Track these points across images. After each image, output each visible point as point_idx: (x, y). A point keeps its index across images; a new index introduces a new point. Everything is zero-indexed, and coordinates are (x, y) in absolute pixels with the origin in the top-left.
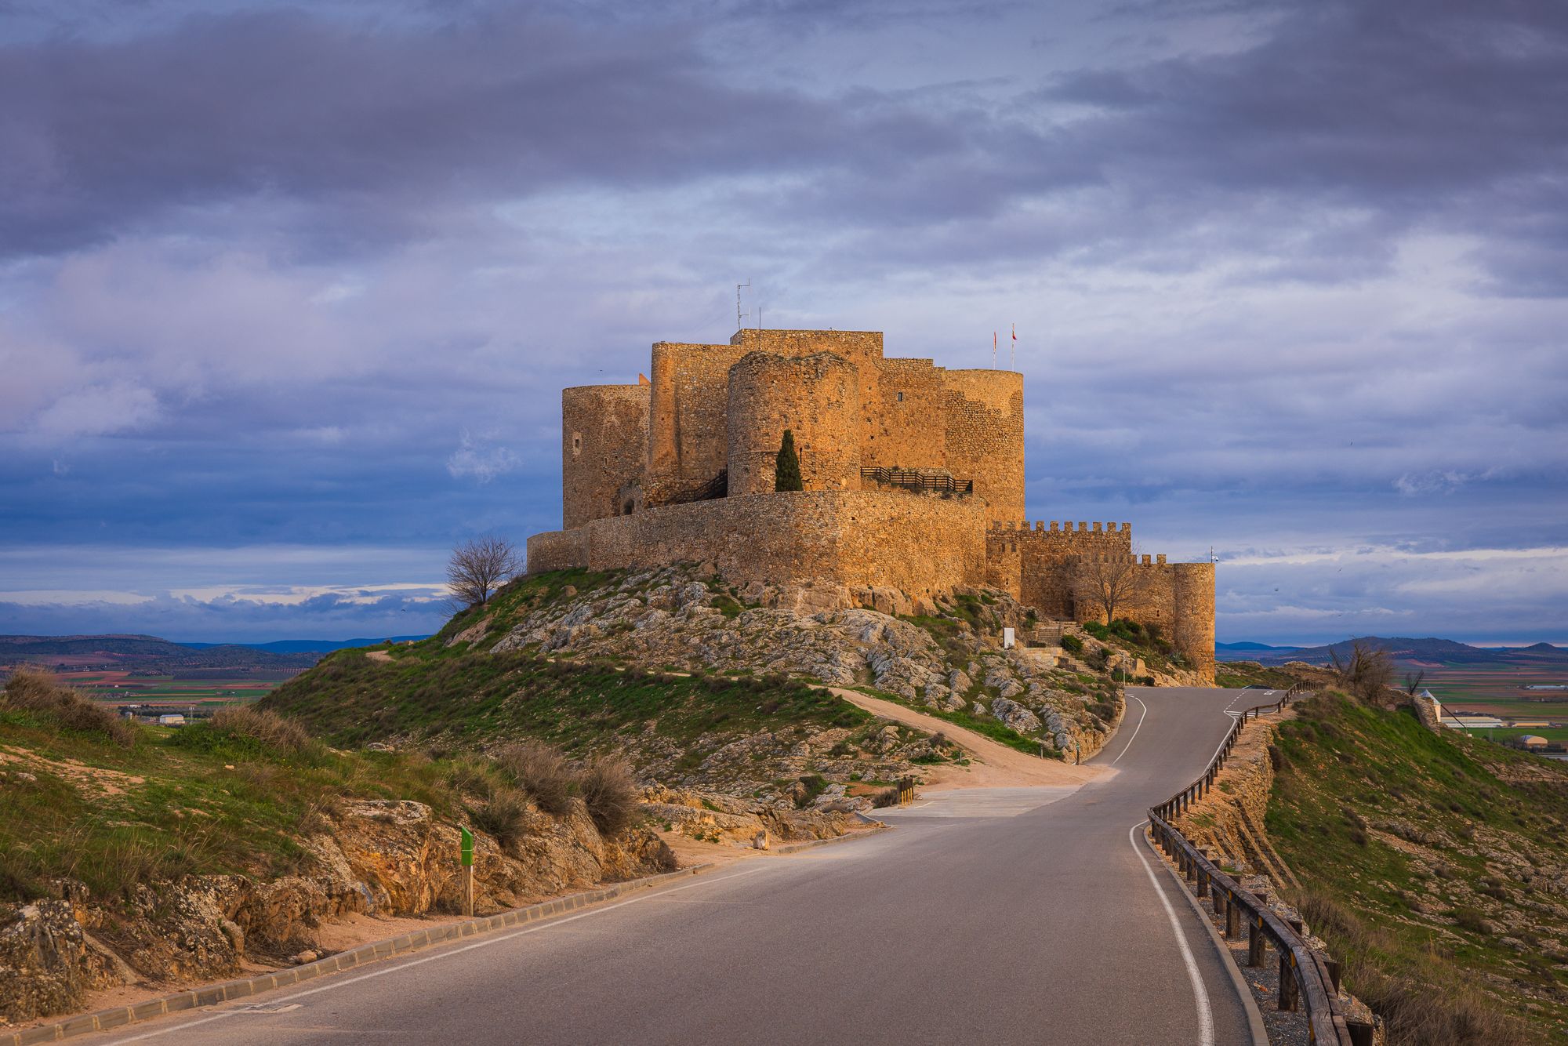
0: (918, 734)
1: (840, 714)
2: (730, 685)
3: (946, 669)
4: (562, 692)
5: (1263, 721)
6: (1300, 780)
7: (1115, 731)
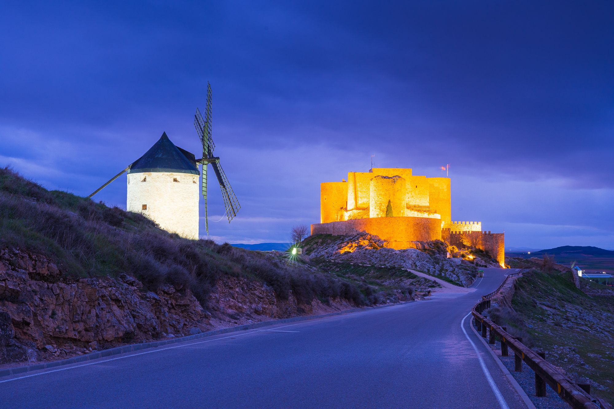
0: (429, 281)
1: (410, 276)
2: (382, 268)
3: (434, 264)
4: (337, 269)
5: (513, 278)
6: (522, 292)
7: (476, 280)
